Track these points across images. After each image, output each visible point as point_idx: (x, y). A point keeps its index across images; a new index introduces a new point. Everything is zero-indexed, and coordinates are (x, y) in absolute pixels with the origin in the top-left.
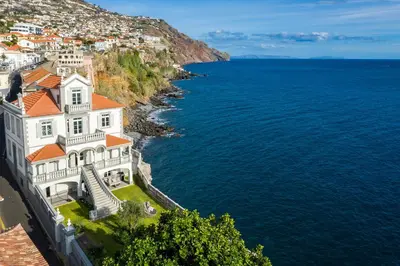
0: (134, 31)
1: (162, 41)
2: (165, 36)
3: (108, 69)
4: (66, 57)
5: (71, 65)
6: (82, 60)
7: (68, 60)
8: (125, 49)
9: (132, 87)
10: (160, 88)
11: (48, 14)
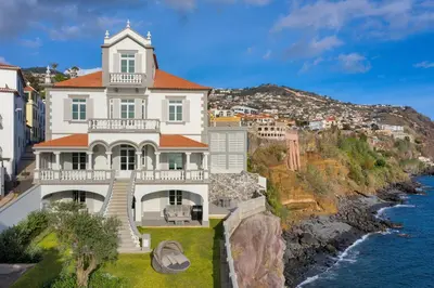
0: (369, 120)
1: (406, 131)
2: (412, 126)
3: (321, 149)
4: (266, 129)
5: (270, 137)
6: (283, 133)
7: (268, 132)
8: (349, 132)
9: (352, 175)
10: (394, 181)
11: (278, 108)
